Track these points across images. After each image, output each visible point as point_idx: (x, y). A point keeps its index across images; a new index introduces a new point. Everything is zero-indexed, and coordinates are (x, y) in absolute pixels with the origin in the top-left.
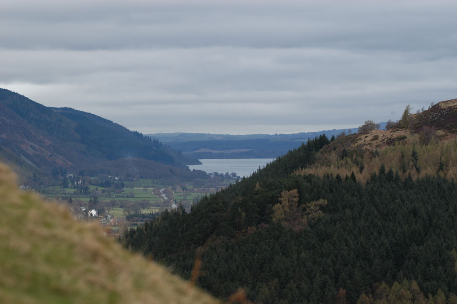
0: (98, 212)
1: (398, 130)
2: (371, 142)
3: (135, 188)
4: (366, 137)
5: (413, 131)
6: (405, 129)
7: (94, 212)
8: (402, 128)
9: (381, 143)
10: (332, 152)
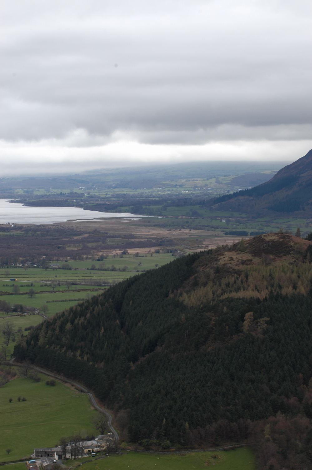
1: (241, 253)
2: (230, 262)
4: (224, 257)
5: (253, 255)
6: (246, 253)
8: (243, 252)
9: (238, 263)
10: (206, 267)
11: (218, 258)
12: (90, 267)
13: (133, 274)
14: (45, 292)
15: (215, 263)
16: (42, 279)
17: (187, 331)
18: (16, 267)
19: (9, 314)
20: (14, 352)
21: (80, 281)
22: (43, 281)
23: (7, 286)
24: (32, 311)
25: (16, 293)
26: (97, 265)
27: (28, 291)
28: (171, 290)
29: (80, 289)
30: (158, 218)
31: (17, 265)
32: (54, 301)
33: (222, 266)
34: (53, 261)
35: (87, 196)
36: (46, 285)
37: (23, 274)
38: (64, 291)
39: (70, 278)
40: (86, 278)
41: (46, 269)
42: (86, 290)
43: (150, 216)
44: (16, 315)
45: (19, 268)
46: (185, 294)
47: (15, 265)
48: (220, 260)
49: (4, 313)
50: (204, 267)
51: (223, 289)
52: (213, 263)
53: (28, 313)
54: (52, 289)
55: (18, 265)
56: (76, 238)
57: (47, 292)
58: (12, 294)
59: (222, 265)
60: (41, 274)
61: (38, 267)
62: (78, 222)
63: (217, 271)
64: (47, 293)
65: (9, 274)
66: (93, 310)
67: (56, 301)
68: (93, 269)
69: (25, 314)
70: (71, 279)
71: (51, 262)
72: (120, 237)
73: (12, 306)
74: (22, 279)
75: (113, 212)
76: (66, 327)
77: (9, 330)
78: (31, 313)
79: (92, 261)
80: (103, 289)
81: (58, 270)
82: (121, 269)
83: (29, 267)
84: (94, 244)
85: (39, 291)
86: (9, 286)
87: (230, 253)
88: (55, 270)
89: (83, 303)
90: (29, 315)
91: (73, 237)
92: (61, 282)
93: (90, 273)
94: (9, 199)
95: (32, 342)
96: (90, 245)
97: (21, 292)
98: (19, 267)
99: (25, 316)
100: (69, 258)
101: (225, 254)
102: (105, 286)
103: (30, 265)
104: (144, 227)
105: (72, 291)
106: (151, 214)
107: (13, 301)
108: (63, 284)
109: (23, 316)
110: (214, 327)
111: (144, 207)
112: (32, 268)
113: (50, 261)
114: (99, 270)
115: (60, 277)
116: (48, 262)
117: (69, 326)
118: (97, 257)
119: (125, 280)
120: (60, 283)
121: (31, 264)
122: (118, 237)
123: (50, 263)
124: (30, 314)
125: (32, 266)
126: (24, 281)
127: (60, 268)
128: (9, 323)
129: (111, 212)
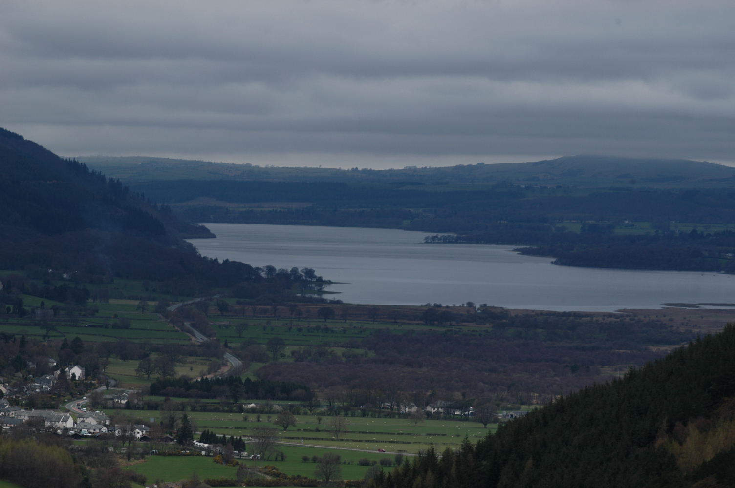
0: (85, 372)
3: (112, 301)
7: (77, 371)
25: (327, 482)
28: (666, 425)
37: (399, 432)
46: (693, 436)
58: (310, 483)
61: (465, 419)
65: (346, 432)
83: (437, 416)
86: (318, 461)
91: (651, 347)
94: (516, 244)
97: (346, 479)
98: (407, 416)
103: (441, 411)
112: (445, 418)
121: (445, 407)
125: (446, 414)
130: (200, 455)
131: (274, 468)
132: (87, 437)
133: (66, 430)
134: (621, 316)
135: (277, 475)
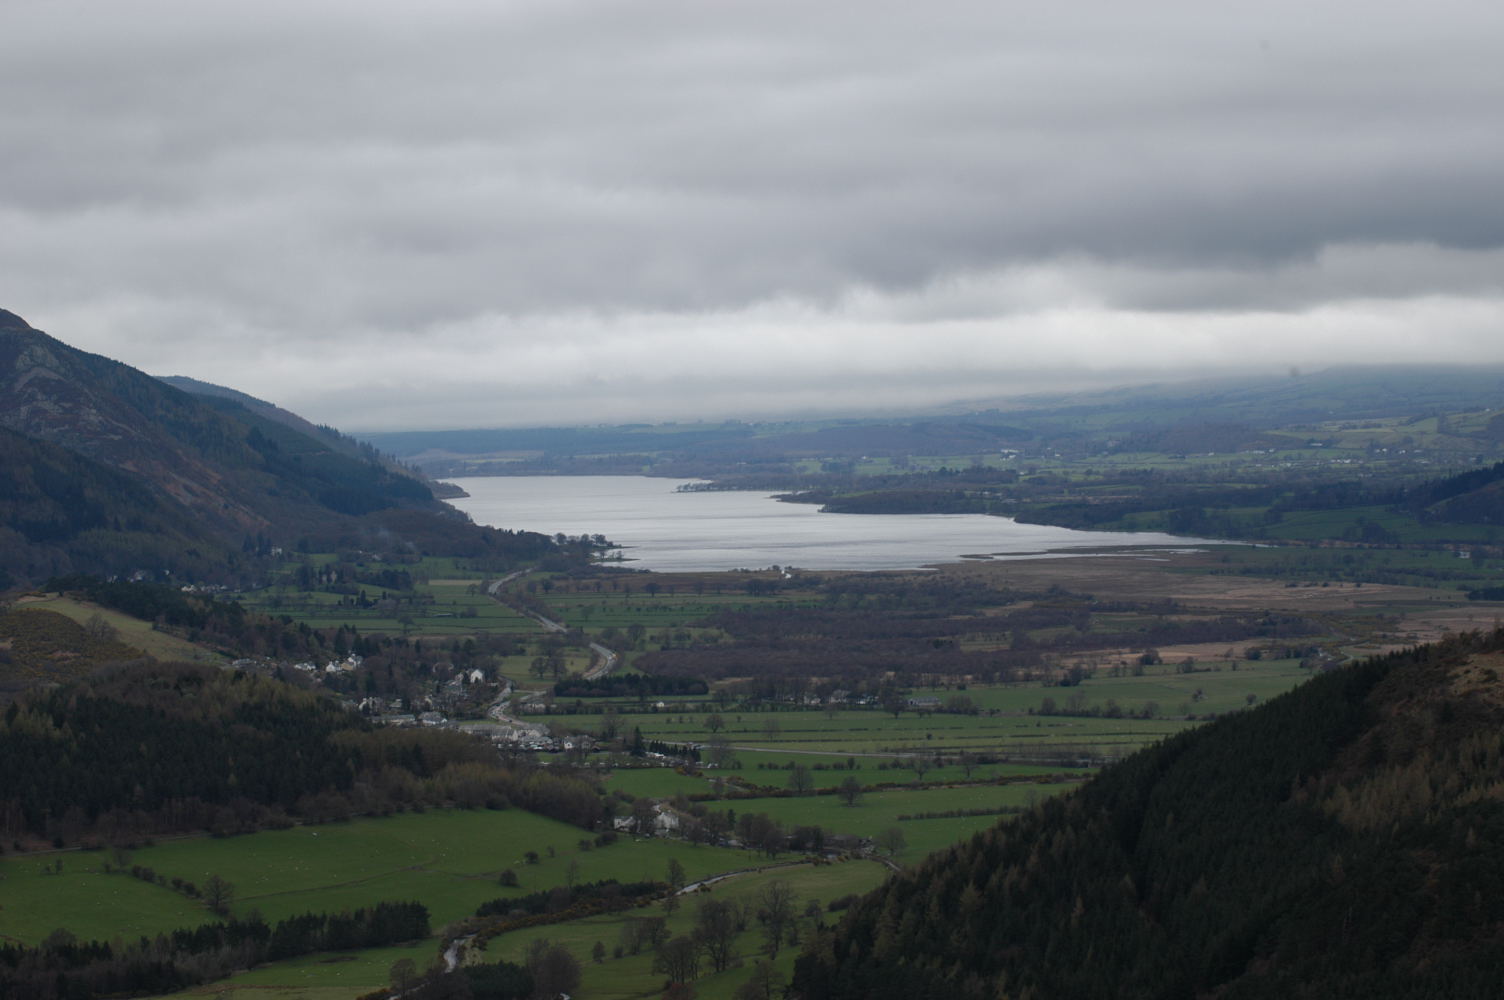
0: (485, 675)
10: (1408, 702)
11: (1449, 675)
12: (1038, 706)
13: (1176, 727)
14: (893, 785)
15: (1437, 690)
16: (884, 744)
17: (1351, 909)
18: (799, 709)
19: (777, 856)
20: (794, 979)
21: (1006, 750)
22: (886, 750)
23: (772, 767)
24: (853, 848)
25: (800, 791)
26: (1061, 698)
27: (839, 785)
28: (1298, 776)
29: (1006, 775)
30: (1254, 547)
31: (803, 700)
32: (922, 817)
33: (1461, 699)
34: (918, 687)
35: (1027, 477)
36: (896, 765)
37: (822, 728)
38: (956, 783)
39: (973, 742)
40: (1026, 741)
41: (896, 714)
42: (1027, 779)
43: (1228, 543)
44: (802, 862)
45: (808, 710)
46: (1342, 792)
47: (795, 701)
48: (1456, 680)
49: (764, 854)
50: (1402, 702)
51: (1463, 774)
52: (1430, 691)
53: (839, 854)
54: (915, 778)
55: (806, 701)
56: (990, 612)
57: (899, 786)
58: (785, 794)
59: (1461, 696)
60: (879, 729)
61: (869, 707)
62: (998, 562)
63: (1447, 714)
64: (900, 789)
65: (779, 731)
66: (1049, 842)
67: (929, 816)
68: (1048, 710)
69: (830, 856)
70: (976, 744)
71: (914, 689)
72: (1133, 610)
73: (788, 832)
74: (821, 745)
75: (1111, 529)
76: (961, 899)
77: (777, 907)
78: (848, 853)
79: (1045, 686)
80: (1080, 774)
81: (933, 715)
82: (1137, 712)
83: (840, 707)
84: (1050, 634)
85: (873, 785)
86: (776, 768)
87: (1485, 658)
88: (926, 716)
89: (1017, 819)
90: (841, 860)
91: (984, 610)
92: (945, 754)
93: (1038, 725)
94: (778, 490)
95: (854, 947)
96: (1037, 636)
97: (818, 788)
98: (809, 708)
99: (828, 863)
100: (969, 677)
101: (1469, 661)
102: (1086, 765)
103: (845, 701)
104: (1210, 578)
105: (981, 782)
106: (1233, 534)
107: (790, 816)
108: (950, 762)
109: (823, 862)
110: (1437, 896)
111: (1209, 511)
112: (851, 709)
113: (910, 686)
114: (1066, 714)
115: (941, 738)
116: (901, 690)
117: (970, 894)
118: (1059, 674)
119: (1150, 745)
120: (943, 757)
121: (848, 697)
122: (1125, 610)
123: (910, 693)
124: (847, 857)
125: (850, 703)
126: (827, 751)
127: (940, 710)
128: (779, 886)
129: (1105, 529)
130: (661, 767)
131: (739, 779)
132: (538, 750)
133: (516, 744)
134: (930, 573)
135: (747, 786)
